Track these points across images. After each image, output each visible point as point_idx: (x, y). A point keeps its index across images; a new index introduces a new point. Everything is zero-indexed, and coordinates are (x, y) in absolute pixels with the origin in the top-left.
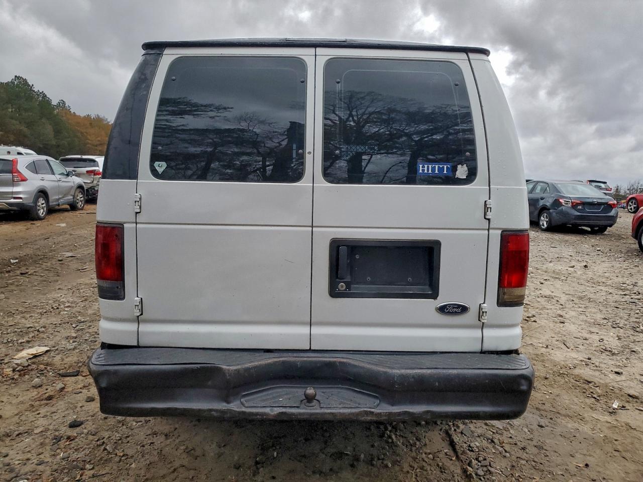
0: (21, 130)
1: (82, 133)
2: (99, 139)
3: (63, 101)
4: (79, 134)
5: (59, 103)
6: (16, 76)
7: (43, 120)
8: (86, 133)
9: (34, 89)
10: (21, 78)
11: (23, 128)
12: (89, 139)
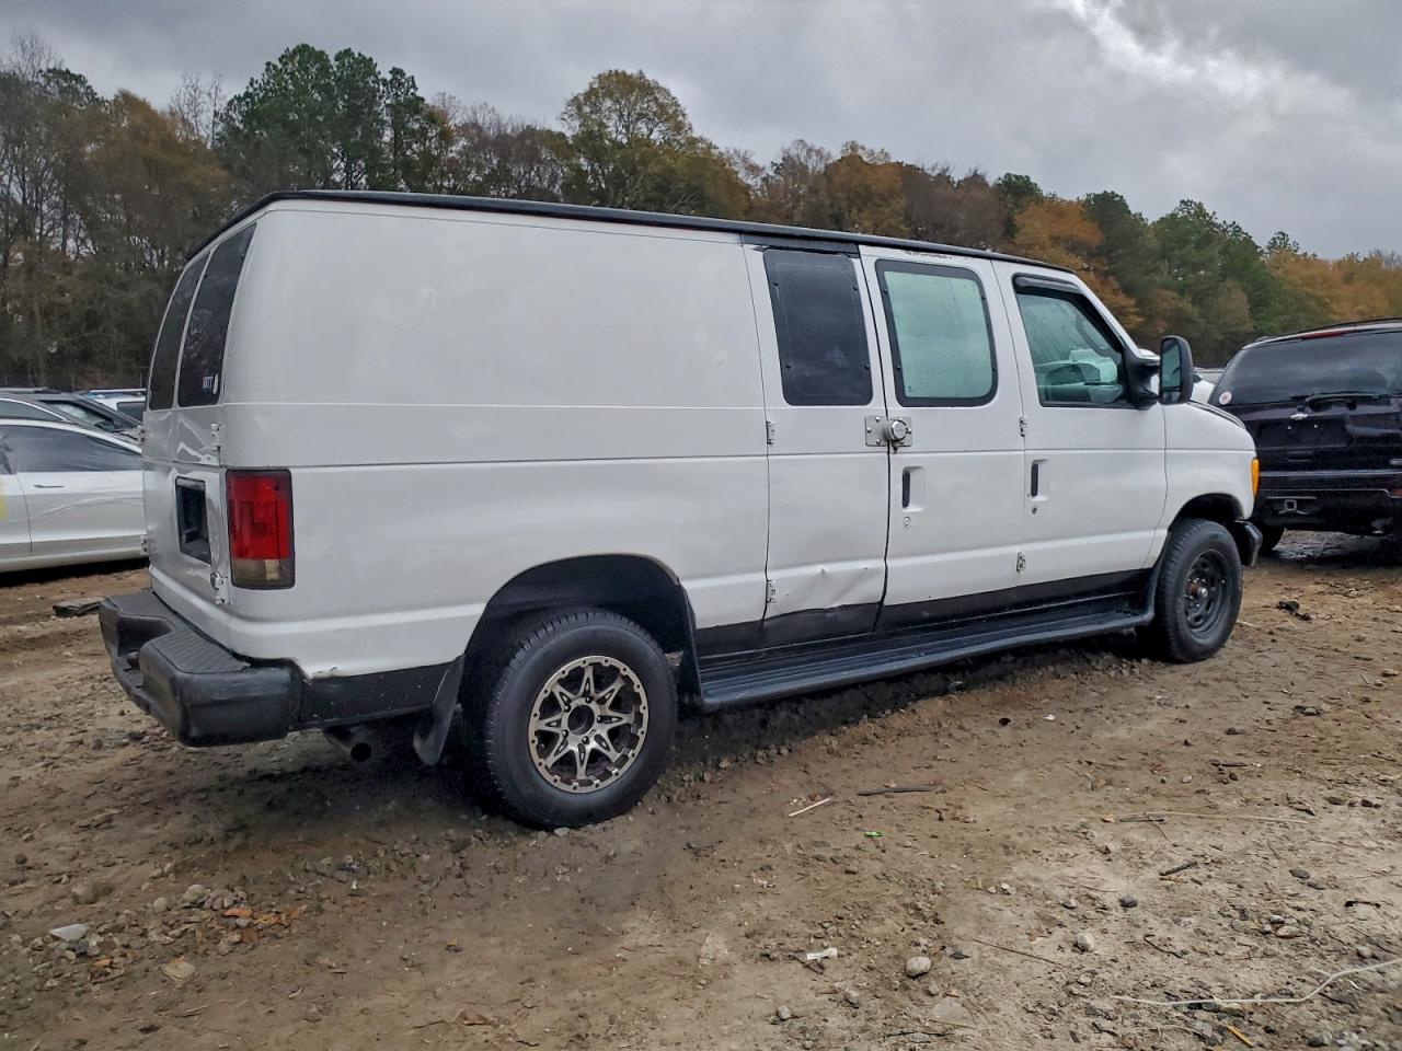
0: (1182, 308)
1: (1319, 300)
2: (1362, 307)
3: (1284, 234)
4: (1313, 304)
5: (1274, 239)
6: (1183, 202)
7: (1229, 283)
8: (1328, 297)
9: (1216, 221)
10: (1191, 202)
11: (1186, 305)
12: (1335, 313)
